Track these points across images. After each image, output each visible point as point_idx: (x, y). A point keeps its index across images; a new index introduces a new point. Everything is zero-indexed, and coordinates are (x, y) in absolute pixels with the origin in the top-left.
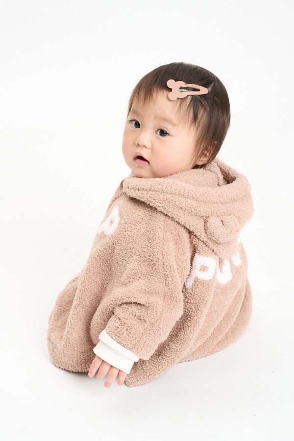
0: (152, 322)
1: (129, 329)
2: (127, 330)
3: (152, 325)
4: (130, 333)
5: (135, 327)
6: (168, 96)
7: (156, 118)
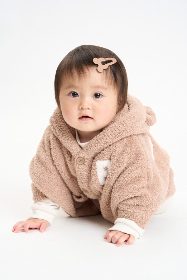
0: (148, 205)
1: (132, 214)
2: (131, 215)
3: (147, 207)
4: (134, 216)
5: (136, 211)
6: (97, 70)
7: (92, 87)
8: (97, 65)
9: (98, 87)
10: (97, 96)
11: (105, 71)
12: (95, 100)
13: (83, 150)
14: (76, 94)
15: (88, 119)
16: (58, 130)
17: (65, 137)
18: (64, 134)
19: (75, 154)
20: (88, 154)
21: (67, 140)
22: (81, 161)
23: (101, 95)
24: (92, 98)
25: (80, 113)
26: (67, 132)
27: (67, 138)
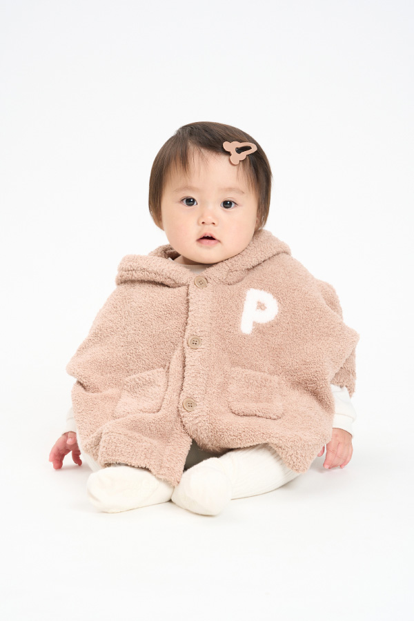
7: (220, 189)
9: (230, 189)
12: (223, 211)
14: (192, 200)
15: (213, 242)
23: (234, 203)
24: (220, 207)
25: (200, 232)
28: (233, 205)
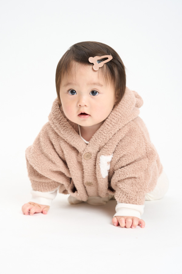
6: (93, 69)
7: (88, 84)
8: (93, 64)
9: (94, 84)
10: (94, 93)
11: (100, 69)
12: (91, 97)
13: (88, 145)
14: (74, 91)
15: (87, 116)
16: (63, 131)
17: (70, 136)
18: (69, 133)
19: (82, 151)
20: (93, 148)
21: (73, 139)
22: (87, 156)
23: (98, 92)
24: (90, 95)
25: (79, 110)
26: (72, 131)
27: (73, 137)
28: (97, 93)
